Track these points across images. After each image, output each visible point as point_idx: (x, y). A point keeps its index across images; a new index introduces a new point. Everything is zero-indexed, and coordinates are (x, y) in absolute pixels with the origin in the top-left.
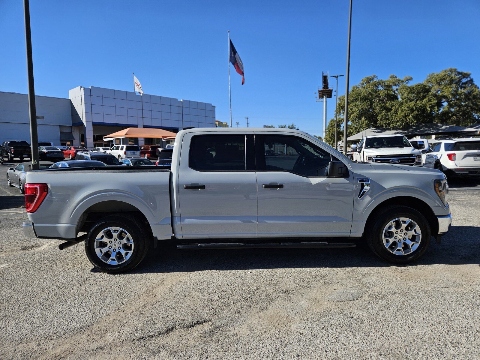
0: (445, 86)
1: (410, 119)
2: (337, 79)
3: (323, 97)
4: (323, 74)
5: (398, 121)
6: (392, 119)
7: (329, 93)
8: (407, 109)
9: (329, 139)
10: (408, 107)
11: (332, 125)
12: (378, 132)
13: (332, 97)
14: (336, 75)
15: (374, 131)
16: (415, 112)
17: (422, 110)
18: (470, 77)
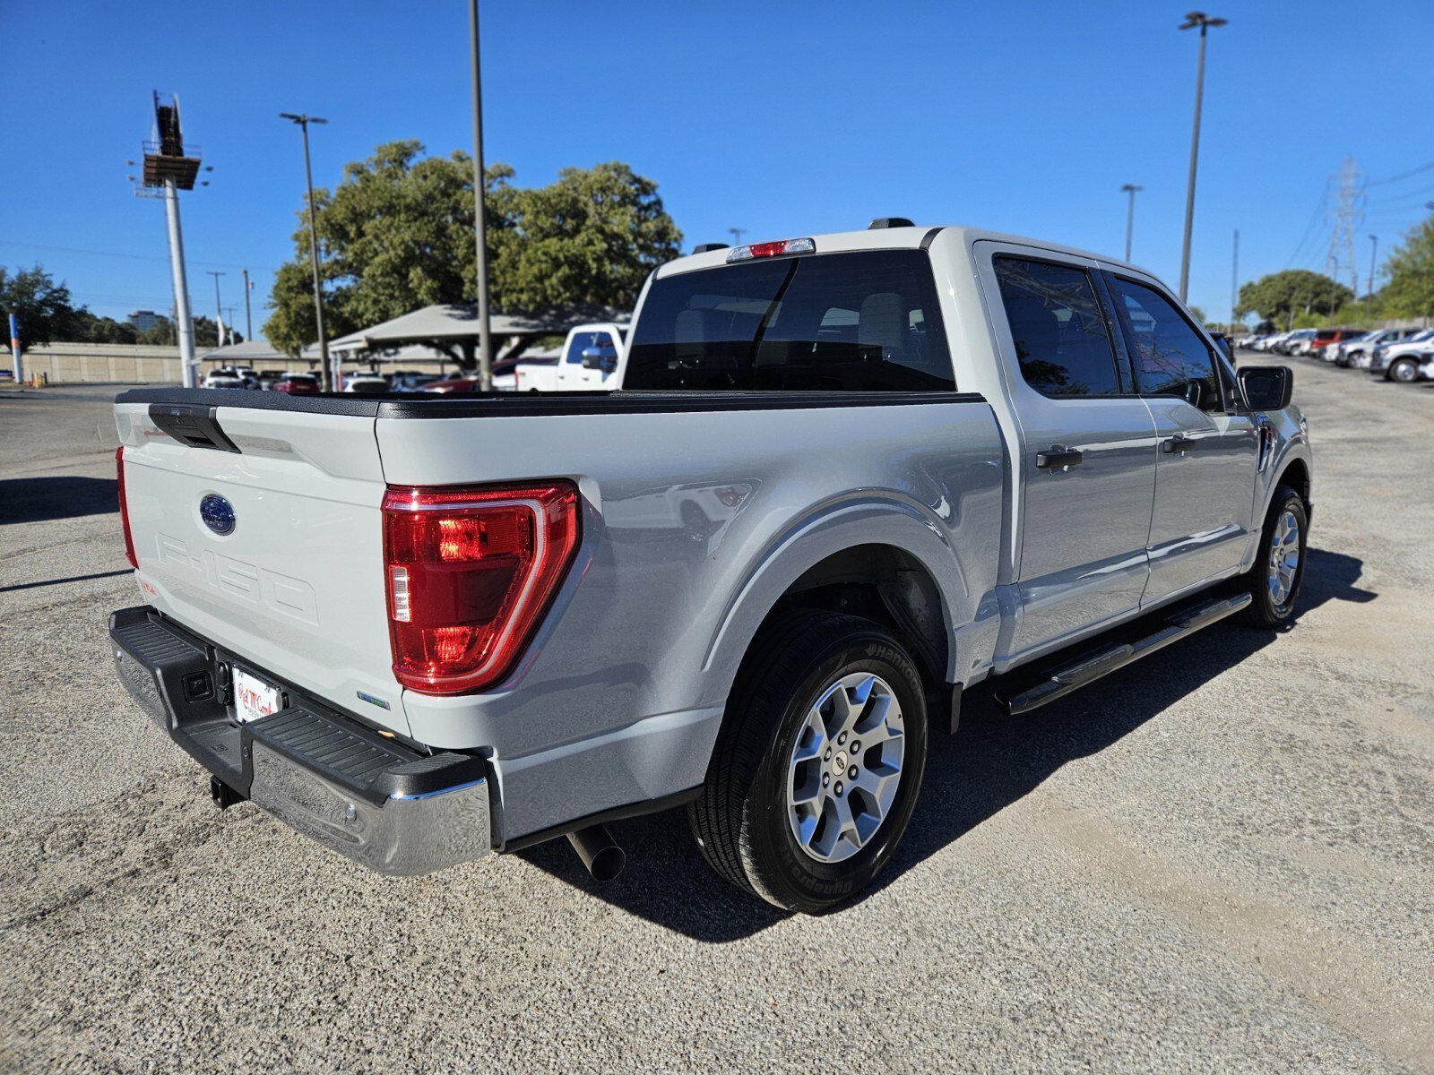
0: (612, 207)
1: (553, 287)
2: (305, 130)
3: (160, 183)
4: (156, 99)
5: (522, 291)
6: (504, 284)
7: (185, 172)
8: (543, 258)
9: (284, 330)
10: (545, 254)
11: (290, 284)
12: (463, 318)
13: (195, 187)
14: (299, 113)
15: (450, 315)
16: (562, 269)
17: (577, 263)
18: (655, 194)
